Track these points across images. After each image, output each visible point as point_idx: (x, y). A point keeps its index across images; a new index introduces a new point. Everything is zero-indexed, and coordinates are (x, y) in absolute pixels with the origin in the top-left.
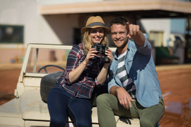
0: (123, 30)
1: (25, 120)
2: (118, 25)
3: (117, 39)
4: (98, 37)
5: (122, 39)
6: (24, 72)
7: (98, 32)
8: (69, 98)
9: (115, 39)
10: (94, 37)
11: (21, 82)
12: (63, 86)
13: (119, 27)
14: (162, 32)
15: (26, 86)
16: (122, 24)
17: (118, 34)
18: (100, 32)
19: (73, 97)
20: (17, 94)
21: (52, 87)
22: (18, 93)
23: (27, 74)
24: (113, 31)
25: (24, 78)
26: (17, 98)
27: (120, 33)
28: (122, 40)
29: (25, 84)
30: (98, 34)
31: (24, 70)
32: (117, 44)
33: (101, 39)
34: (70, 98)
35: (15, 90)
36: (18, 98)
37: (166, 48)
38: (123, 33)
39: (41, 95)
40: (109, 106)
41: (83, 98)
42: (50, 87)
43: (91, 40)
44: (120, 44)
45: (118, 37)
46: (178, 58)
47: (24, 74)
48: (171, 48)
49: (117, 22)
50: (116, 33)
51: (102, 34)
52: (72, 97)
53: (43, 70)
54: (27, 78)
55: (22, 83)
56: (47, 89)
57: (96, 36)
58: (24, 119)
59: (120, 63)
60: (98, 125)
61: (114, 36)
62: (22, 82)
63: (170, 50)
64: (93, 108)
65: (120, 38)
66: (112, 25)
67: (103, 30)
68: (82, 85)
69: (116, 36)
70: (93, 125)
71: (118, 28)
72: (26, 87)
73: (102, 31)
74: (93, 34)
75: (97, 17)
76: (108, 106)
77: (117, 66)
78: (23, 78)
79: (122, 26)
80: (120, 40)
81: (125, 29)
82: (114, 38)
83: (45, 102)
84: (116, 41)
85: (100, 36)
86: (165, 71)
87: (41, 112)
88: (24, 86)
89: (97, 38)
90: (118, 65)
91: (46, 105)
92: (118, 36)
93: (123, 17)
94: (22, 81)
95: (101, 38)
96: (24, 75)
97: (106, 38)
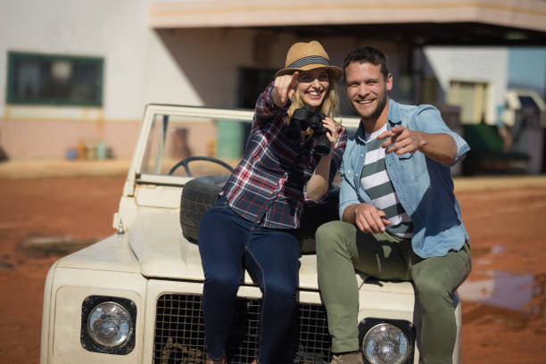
0: (373, 77)
1: (149, 278)
2: (361, 63)
3: (360, 96)
4: (317, 90)
5: (372, 95)
6: (138, 172)
7: (316, 80)
8: (246, 229)
9: (357, 97)
10: (306, 92)
11: (129, 196)
12: (231, 205)
13: (364, 70)
14: (485, 85)
15: (141, 206)
16: (372, 61)
17: (363, 85)
18: (321, 78)
19: (256, 227)
20: (121, 223)
21: (210, 205)
22: (124, 222)
23: (144, 178)
24: (350, 79)
25: (137, 186)
26: (119, 233)
27: (369, 82)
28: (373, 100)
29: (140, 202)
30: (316, 83)
31: (135, 167)
32: (360, 111)
33: (323, 94)
34: (250, 230)
35: (116, 215)
36: (123, 233)
37: (494, 128)
38: (375, 82)
39: (182, 223)
40: (346, 248)
41: (280, 227)
42: (206, 206)
43: (301, 98)
44: (368, 108)
45: (363, 93)
46: (525, 157)
47: (138, 176)
48: (507, 127)
49: (360, 58)
50: (357, 83)
51: (325, 84)
52: (253, 229)
53: (181, 168)
54: (145, 186)
55: (132, 199)
56: (197, 209)
57: (311, 89)
58: (145, 277)
59: (371, 152)
60: (318, 294)
61: (353, 90)
62: (132, 196)
63: (503, 132)
64: (304, 257)
65: (368, 94)
66: (348, 64)
67: (326, 74)
68: (275, 199)
69: (360, 90)
70: (301, 292)
71: (362, 70)
72: (141, 209)
73: (325, 76)
74: (304, 85)
75: (312, 43)
76: (342, 249)
77: (363, 159)
78: (135, 187)
79: (373, 66)
80: (367, 98)
81: (379, 73)
82: (355, 96)
83: (191, 240)
84: (358, 102)
85: (321, 89)
86: (488, 191)
87: (185, 261)
88: (137, 205)
89: (315, 94)
90: (364, 156)
91: (195, 248)
92: (364, 89)
93: (374, 45)
94: (131, 194)
95: (322, 92)
96: (139, 180)
97: (333, 93)
